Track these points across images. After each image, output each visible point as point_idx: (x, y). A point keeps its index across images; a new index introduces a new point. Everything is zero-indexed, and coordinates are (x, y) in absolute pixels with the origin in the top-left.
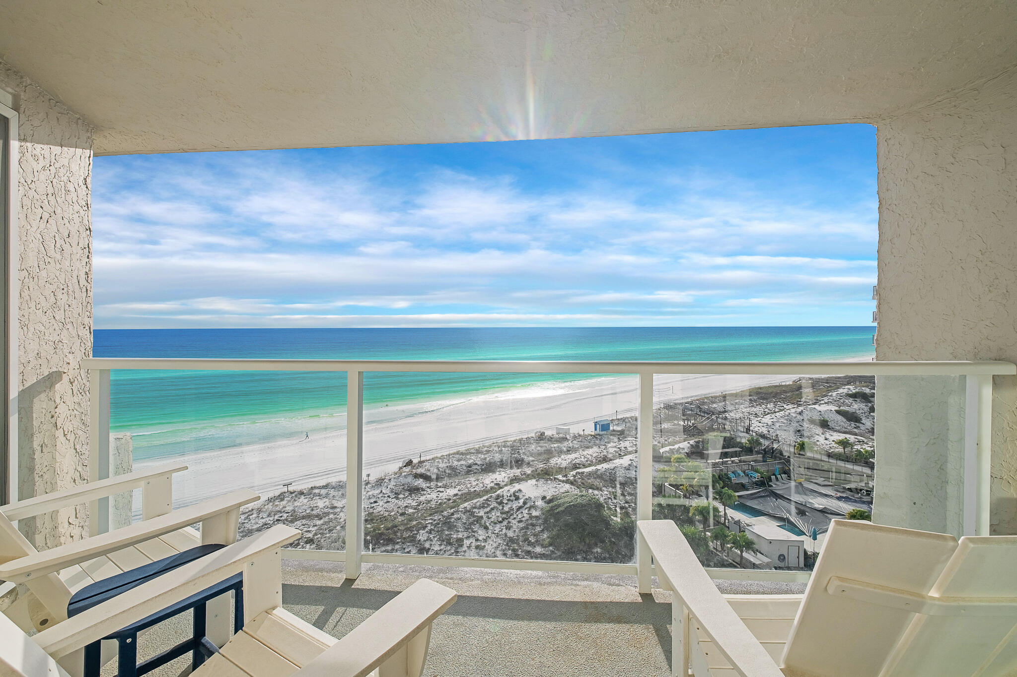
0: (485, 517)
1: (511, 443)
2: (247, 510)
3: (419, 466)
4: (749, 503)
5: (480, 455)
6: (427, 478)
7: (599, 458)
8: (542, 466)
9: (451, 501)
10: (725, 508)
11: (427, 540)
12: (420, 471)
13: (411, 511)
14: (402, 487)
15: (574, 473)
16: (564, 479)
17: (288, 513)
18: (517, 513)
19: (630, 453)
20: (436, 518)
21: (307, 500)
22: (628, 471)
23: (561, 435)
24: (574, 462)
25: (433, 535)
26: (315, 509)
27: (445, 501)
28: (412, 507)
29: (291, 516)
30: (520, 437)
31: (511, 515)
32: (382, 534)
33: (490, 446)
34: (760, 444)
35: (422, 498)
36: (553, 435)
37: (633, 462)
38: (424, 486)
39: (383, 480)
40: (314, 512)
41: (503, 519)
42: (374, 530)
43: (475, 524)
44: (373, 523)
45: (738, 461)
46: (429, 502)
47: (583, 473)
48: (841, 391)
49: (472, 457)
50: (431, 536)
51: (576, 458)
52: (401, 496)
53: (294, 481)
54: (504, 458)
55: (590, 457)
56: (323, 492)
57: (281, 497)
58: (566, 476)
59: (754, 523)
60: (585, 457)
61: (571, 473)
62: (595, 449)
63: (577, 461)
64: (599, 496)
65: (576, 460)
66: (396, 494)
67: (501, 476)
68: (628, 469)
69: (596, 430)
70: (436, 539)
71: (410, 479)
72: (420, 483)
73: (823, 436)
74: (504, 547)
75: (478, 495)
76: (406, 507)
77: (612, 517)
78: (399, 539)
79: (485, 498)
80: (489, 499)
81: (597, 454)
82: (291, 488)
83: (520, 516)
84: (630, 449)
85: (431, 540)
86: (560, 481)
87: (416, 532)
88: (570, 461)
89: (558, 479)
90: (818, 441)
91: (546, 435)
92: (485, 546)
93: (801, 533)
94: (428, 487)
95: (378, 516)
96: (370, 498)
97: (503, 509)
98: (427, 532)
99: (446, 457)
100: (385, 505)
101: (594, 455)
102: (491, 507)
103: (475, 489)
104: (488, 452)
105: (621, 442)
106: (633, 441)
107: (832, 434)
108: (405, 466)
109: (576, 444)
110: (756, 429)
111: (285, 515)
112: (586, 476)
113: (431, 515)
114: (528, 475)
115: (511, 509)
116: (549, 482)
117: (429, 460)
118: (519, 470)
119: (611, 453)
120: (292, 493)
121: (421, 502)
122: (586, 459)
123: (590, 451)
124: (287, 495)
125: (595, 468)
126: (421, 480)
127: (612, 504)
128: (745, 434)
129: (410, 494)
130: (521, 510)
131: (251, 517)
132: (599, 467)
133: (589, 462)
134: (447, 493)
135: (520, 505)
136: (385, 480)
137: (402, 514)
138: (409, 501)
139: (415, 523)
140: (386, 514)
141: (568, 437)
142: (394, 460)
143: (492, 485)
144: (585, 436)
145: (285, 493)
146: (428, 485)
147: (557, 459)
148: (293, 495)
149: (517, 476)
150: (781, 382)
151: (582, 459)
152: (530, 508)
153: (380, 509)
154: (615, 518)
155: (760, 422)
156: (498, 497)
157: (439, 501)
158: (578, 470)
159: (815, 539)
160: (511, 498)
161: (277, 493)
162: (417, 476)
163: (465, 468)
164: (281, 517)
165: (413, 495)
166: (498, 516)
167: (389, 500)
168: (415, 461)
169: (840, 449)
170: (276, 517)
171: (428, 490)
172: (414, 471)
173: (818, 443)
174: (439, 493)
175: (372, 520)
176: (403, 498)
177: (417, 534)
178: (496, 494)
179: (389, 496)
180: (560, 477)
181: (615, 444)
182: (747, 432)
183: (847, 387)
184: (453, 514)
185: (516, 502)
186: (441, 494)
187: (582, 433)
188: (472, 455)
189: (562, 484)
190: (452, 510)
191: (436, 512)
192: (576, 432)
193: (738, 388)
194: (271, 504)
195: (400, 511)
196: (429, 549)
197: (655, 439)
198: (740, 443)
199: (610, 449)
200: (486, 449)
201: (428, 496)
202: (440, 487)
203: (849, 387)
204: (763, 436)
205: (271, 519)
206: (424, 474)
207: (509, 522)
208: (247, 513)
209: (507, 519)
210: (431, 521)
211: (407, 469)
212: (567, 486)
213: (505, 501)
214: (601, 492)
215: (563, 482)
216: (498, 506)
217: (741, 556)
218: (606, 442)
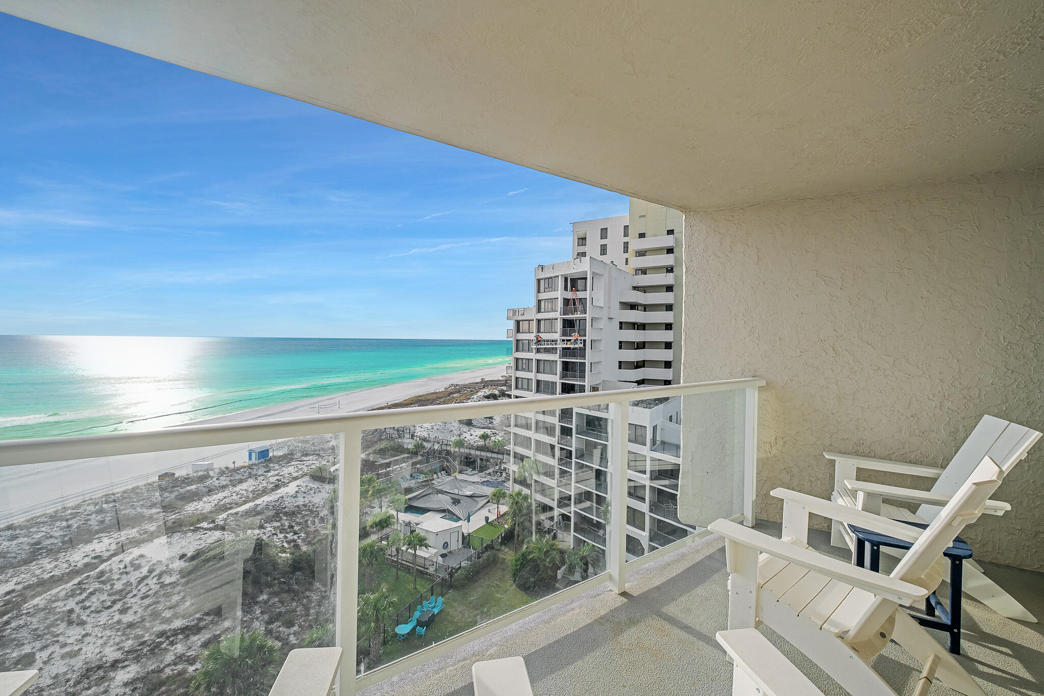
0: (77, 609)
1: (119, 495)
4: (416, 504)
5: (58, 524)
7: (257, 491)
8: (174, 516)
10: (397, 513)
15: (224, 515)
16: (211, 525)
18: (139, 588)
19: (296, 479)
22: (295, 499)
23: (201, 473)
24: (222, 503)
30: (134, 485)
31: (127, 594)
33: (78, 506)
34: (424, 447)
36: (188, 475)
37: (300, 487)
41: (114, 602)
43: (58, 625)
45: (406, 466)
47: (236, 513)
48: (479, 394)
49: (43, 529)
51: (225, 498)
54: (107, 519)
55: (245, 493)
58: (213, 522)
59: (421, 520)
60: (237, 494)
61: (221, 517)
62: (251, 482)
63: (227, 500)
64: (261, 535)
65: (225, 500)
67: (102, 545)
68: (295, 497)
69: (250, 459)
73: (469, 433)
74: (117, 640)
75: (55, 581)
77: (280, 554)
79: (76, 581)
80: (85, 582)
81: (254, 487)
83: (144, 590)
84: (295, 475)
86: (206, 529)
88: (216, 502)
89: (203, 528)
90: (465, 438)
91: (176, 476)
92: (80, 649)
93: (459, 519)
97: (112, 589)
101: (250, 489)
102: (88, 591)
103: (51, 574)
104: (74, 516)
105: (284, 469)
106: (298, 465)
107: (475, 430)
109: (224, 481)
110: (419, 434)
112: (242, 516)
114: (152, 533)
115: (128, 584)
116: (190, 534)
118: (135, 530)
119: (272, 483)
122: (239, 496)
123: (244, 486)
125: (254, 504)
127: (278, 540)
128: (411, 440)
130: (145, 582)
132: (258, 502)
133: (243, 499)
135: (143, 575)
141: (211, 473)
143: (87, 560)
144: (236, 470)
147: (196, 503)
149: (133, 538)
150: (436, 390)
151: (234, 497)
152: (160, 576)
154: (284, 555)
155: (422, 428)
156: (102, 573)
158: (230, 512)
159: (469, 521)
160: (127, 570)
163: (27, 548)
166: (104, 601)
169: (481, 443)
173: (466, 439)
178: (97, 570)
180: (205, 525)
181: (276, 472)
182: (412, 438)
183: (483, 390)
185: (135, 572)
187: (231, 466)
188: (41, 525)
189: (209, 533)
192: (223, 466)
193: (401, 398)
197: (324, 458)
198: (407, 449)
199: (271, 478)
200: (69, 512)
203: (485, 390)
204: (425, 440)
207: (125, 603)
209: (120, 600)
212: (217, 534)
213: (115, 577)
214: (263, 530)
215: (210, 529)
216: (104, 587)
217: (415, 555)
218: (265, 472)
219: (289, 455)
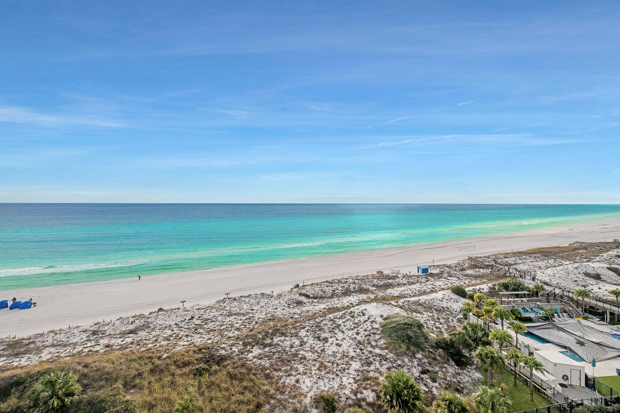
0: (342, 325)
1: (361, 277)
2: (205, 307)
3: (302, 288)
4: (535, 332)
5: (340, 284)
6: (307, 296)
7: (421, 291)
8: (381, 294)
9: (321, 312)
10: (517, 335)
11: (305, 336)
12: (303, 291)
13: (297, 316)
14: (292, 301)
15: (403, 300)
16: (396, 304)
17: (227, 311)
18: (364, 325)
19: (443, 289)
20: (311, 322)
21: (237, 304)
22: (442, 302)
23: (394, 274)
24: (403, 293)
25: (310, 334)
26: (242, 309)
27: (318, 312)
28: (297, 314)
29: (228, 313)
30: (367, 274)
31: (359, 326)
32: (278, 330)
33: (347, 279)
34: (544, 289)
35: (304, 309)
36: (389, 274)
37: (445, 296)
38: (306, 301)
39: (281, 295)
40: (241, 312)
41: (355, 328)
42: (274, 327)
43: (336, 329)
44: (274, 322)
45: (526, 301)
46: (308, 311)
47: (409, 301)
48: (610, 253)
49: (336, 285)
50: (308, 334)
51: (404, 290)
52: (291, 306)
53: (231, 292)
54: (356, 287)
55: (414, 290)
56: (247, 300)
57: (224, 301)
58: (397, 302)
59: (541, 347)
60: (411, 290)
61: (401, 300)
62: (418, 285)
63: (406, 292)
64: (421, 318)
65: (404, 292)
66: (288, 304)
67: (354, 299)
68: (442, 301)
69: (418, 272)
70: (311, 336)
71: (297, 296)
72: (303, 299)
73: (597, 286)
74: (354, 346)
75: (338, 310)
76: (294, 313)
77: (430, 333)
78: (288, 333)
79: (343, 312)
80: (346, 314)
81: (419, 288)
82: (230, 296)
83: (366, 327)
84: (443, 287)
85: (308, 337)
86: (393, 305)
87: (299, 330)
88: (400, 292)
89: (391, 304)
90: (592, 289)
91: (384, 273)
92: (342, 344)
93: (582, 359)
94: (308, 302)
95: (277, 317)
96: (273, 306)
97: (354, 321)
98: (306, 331)
99: (319, 284)
100: (282, 311)
101: (417, 289)
102: (346, 319)
103: (337, 306)
104: (346, 282)
105: (437, 282)
106: (445, 282)
107: (604, 285)
108: (294, 288)
109: (405, 281)
110: (540, 278)
111: (225, 312)
112: (412, 303)
113: (309, 320)
114: (372, 299)
115: (360, 321)
116: (386, 305)
117: (309, 285)
118: (366, 296)
119: (429, 289)
120: (229, 299)
121: (303, 311)
122: (411, 292)
123: (414, 286)
124: (227, 300)
125: (418, 298)
126: (304, 297)
127: (430, 324)
128: (532, 282)
129: (297, 306)
130: (366, 323)
131: (207, 311)
132: (420, 298)
133: (413, 294)
134: (319, 307)
135: (365, 319)
136: (282, 296)
137: (292, 318)
138: (296, 310)
139: (298, 324)
140: (282, 317)
141: (399, 275)
142: (289, 283)
143: (348, 304)
144: (411, 277)
145: (226, 298)
146: (308, 300)
147: (391, 290)
148: (230, 300)
149: (365, 299)
150: (560, 244)
151: (409, 291)
152: (372, 322)
153: (278, 313)
154: (432, 335)
155: (543, 273)
156: (351, 312)
157: (314, 312)
158: (406, 299)
159: (594, 365)
160: (360, 314)
161: (222, 298)
162: (301, 294)
163: (331, 292)
164: (223, 313)
165: (298, 306)
166: (351, 326)
167: (284, 308)
168: (301, 285)
169: (613, 298)
170: (221, 313)
171: (308, 304)
172: (300, 291)
173: (592, 291)
174: (314, 306)
175: (274, 319)
176: (293, 308)
177: (299, 332)
178: (350, 310)
179: (284, 306)
180: (393, 303)
181: (432, 283)
182: (533, 280)
183: (616, 250)
184: (322, 321)
185: (363, 317)
186: (316, 307)
187: (409, 274)
188: (336, 283)
189: (394, 308)
190: (322, 319)
191: (312, 319)
192: (405, 273)
193: (525, 248)
194: (218, 304)
195: (290, 316)
196: (306, 342)
197: (462, 281)
198: (528, 287)
199: (429, 286)
200: (344, 280)
201: (308, 308)
202: (315, 302)
203: (618, 250)
204: (546, 283)
205: (218, 313)
206: (305, 293)
207: (358, 330)
208: (205, 309)
209: (357, 328)
210: (308, 324)
211: (296, 289)
212: (398, 310)
213: (356, 316)
214: (422, 315)
215: (395, 306)
216: (352, 319)
217: (532, 374)
218: (426, 281)
219: (440, 274)
